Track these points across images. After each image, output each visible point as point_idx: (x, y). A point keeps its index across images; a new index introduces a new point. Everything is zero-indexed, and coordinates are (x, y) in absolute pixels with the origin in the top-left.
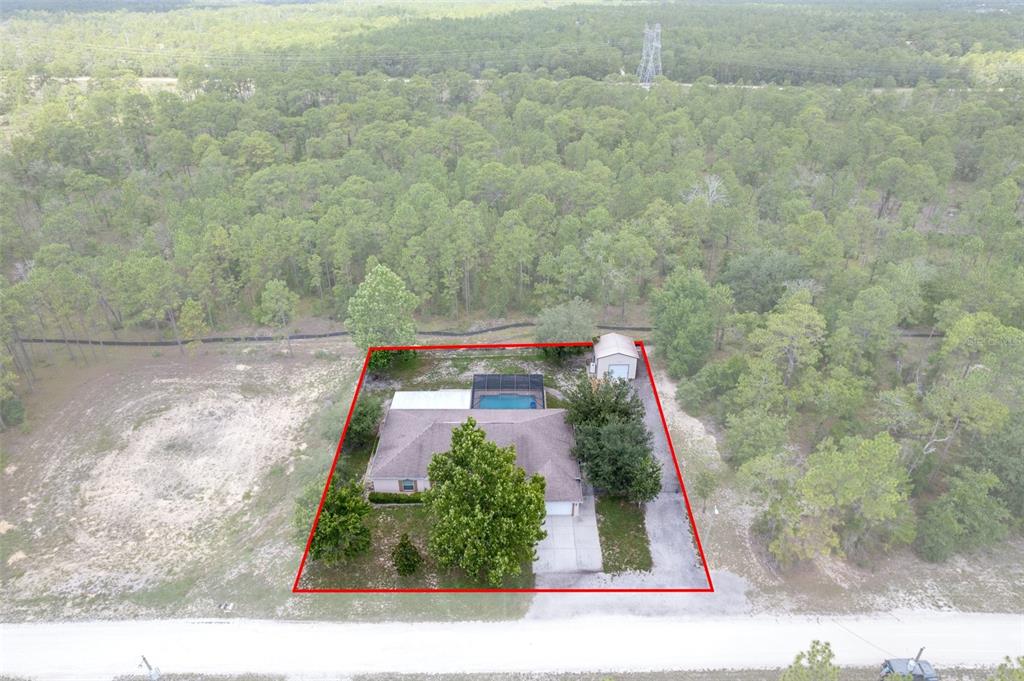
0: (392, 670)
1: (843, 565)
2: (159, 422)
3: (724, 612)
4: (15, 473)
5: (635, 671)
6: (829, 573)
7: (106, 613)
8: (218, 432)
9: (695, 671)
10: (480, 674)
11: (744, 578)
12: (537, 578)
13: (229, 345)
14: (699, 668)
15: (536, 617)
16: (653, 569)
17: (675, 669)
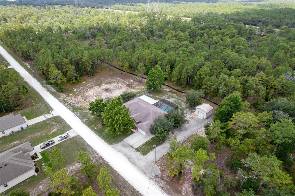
0: (83, 138)
1: (191, 190)
2: (109, 85)
3: (145, 174)
4: (84, 83)
5: (113, 167)
6: (184, 189)
7: (68, 107)
8: (115, 90)
9: (122, 177)
10: (92, 148)
11: (160, 172)
12: (123, 141)
13: (135, 76)
14: (124, 177)
15: (112, 147)
16: (145, 156)
17: (120, 174)
